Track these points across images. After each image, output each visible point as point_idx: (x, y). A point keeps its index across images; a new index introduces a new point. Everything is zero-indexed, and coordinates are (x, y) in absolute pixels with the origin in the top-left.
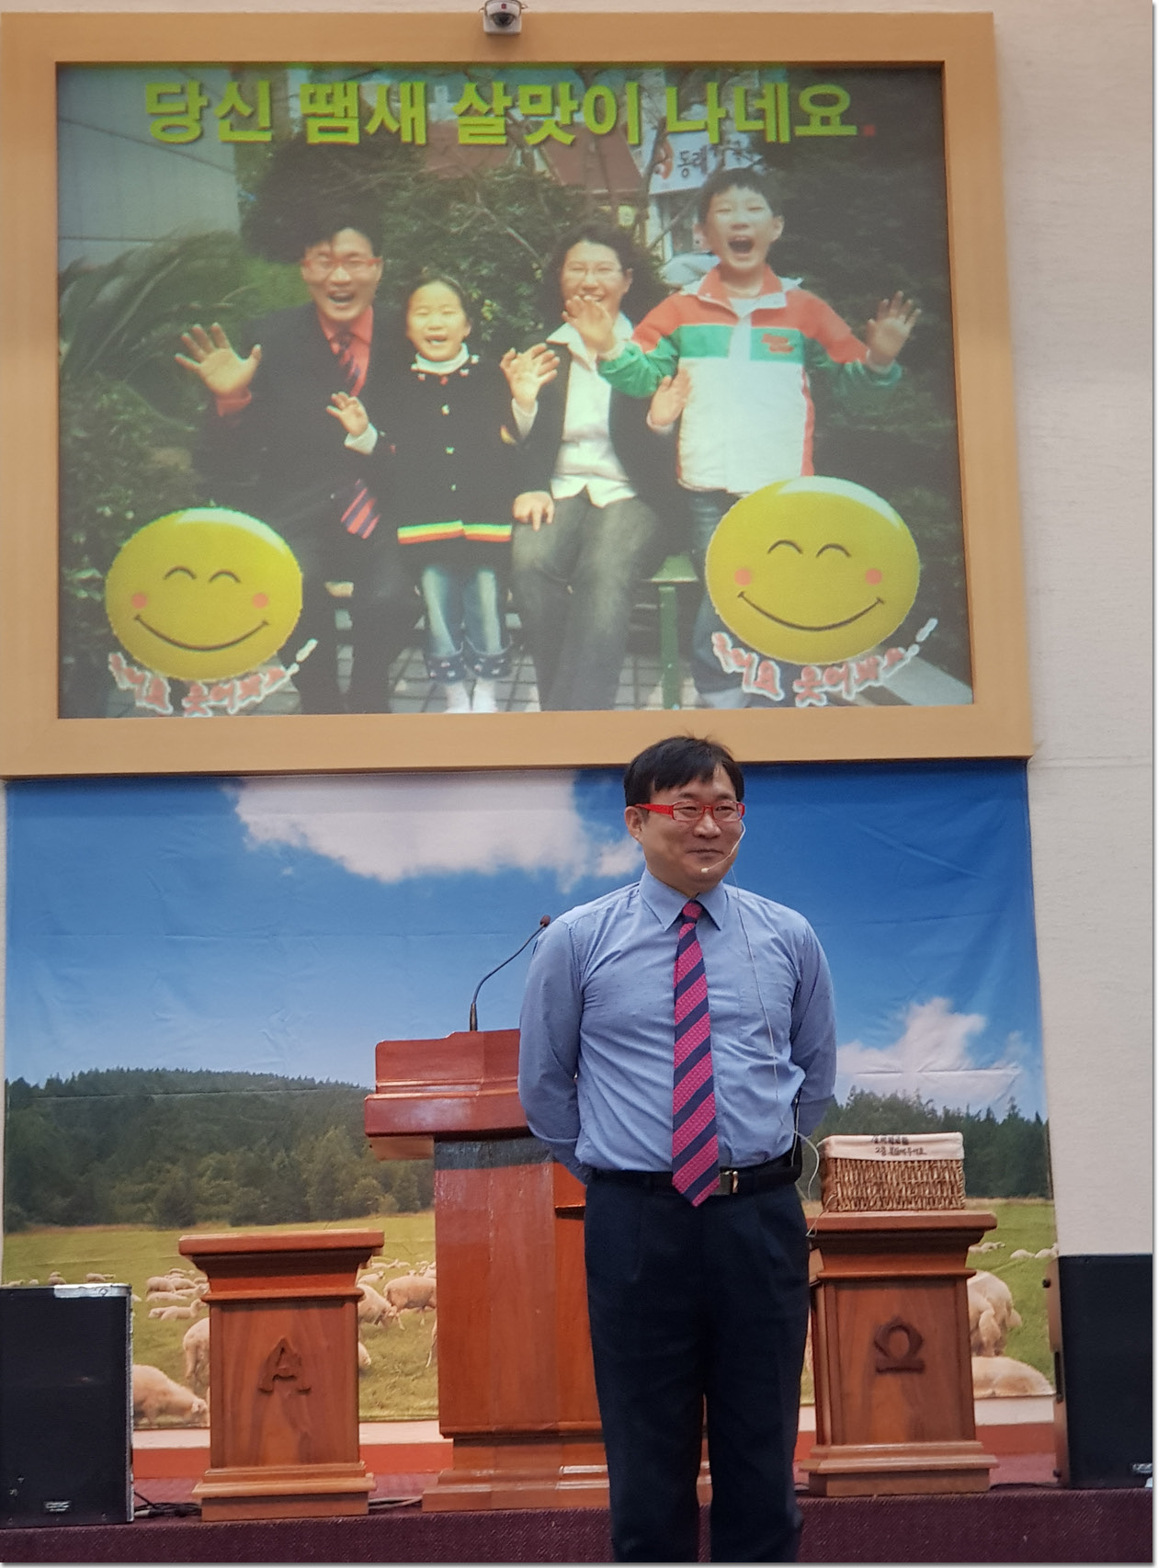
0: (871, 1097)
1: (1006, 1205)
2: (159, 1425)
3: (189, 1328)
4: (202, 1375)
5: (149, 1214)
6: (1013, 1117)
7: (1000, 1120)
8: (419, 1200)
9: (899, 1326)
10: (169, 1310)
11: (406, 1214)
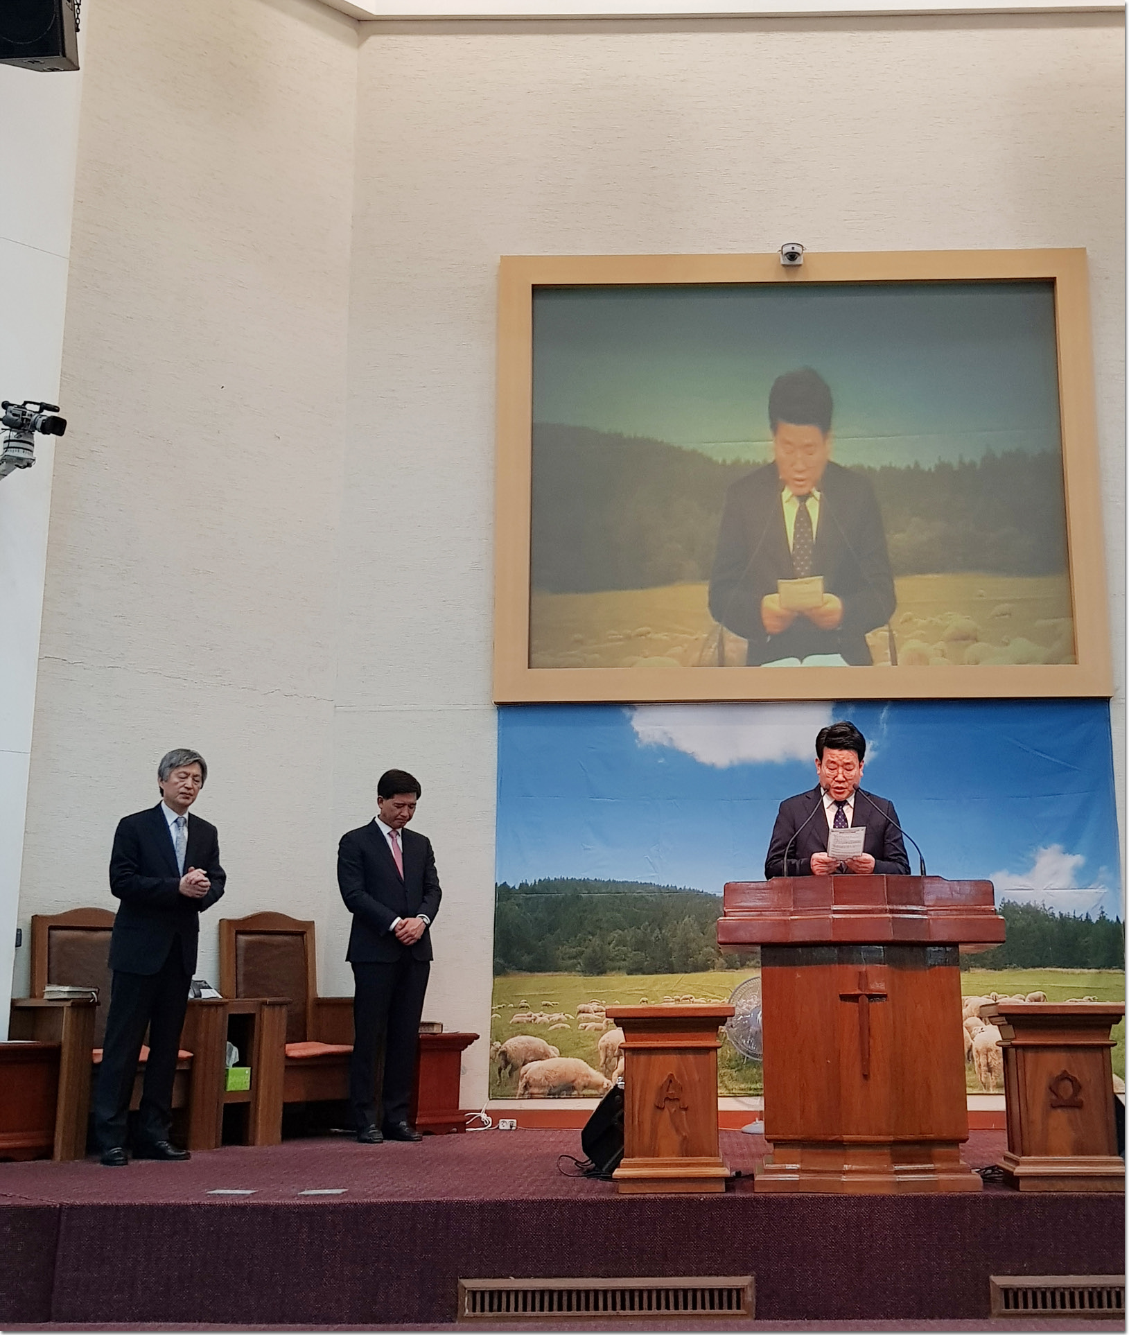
0: (1014, 905)
1: (1100, 972)
2: (584, 1095)
3: (602, 1036)
4: (609, 1065)
5: (579, 966)
6: (1102, 918)
7: (1094, 921)
8: (740, 961)
9: (1065, 1076)
10: (590, 1025)
11: (731, 970)
